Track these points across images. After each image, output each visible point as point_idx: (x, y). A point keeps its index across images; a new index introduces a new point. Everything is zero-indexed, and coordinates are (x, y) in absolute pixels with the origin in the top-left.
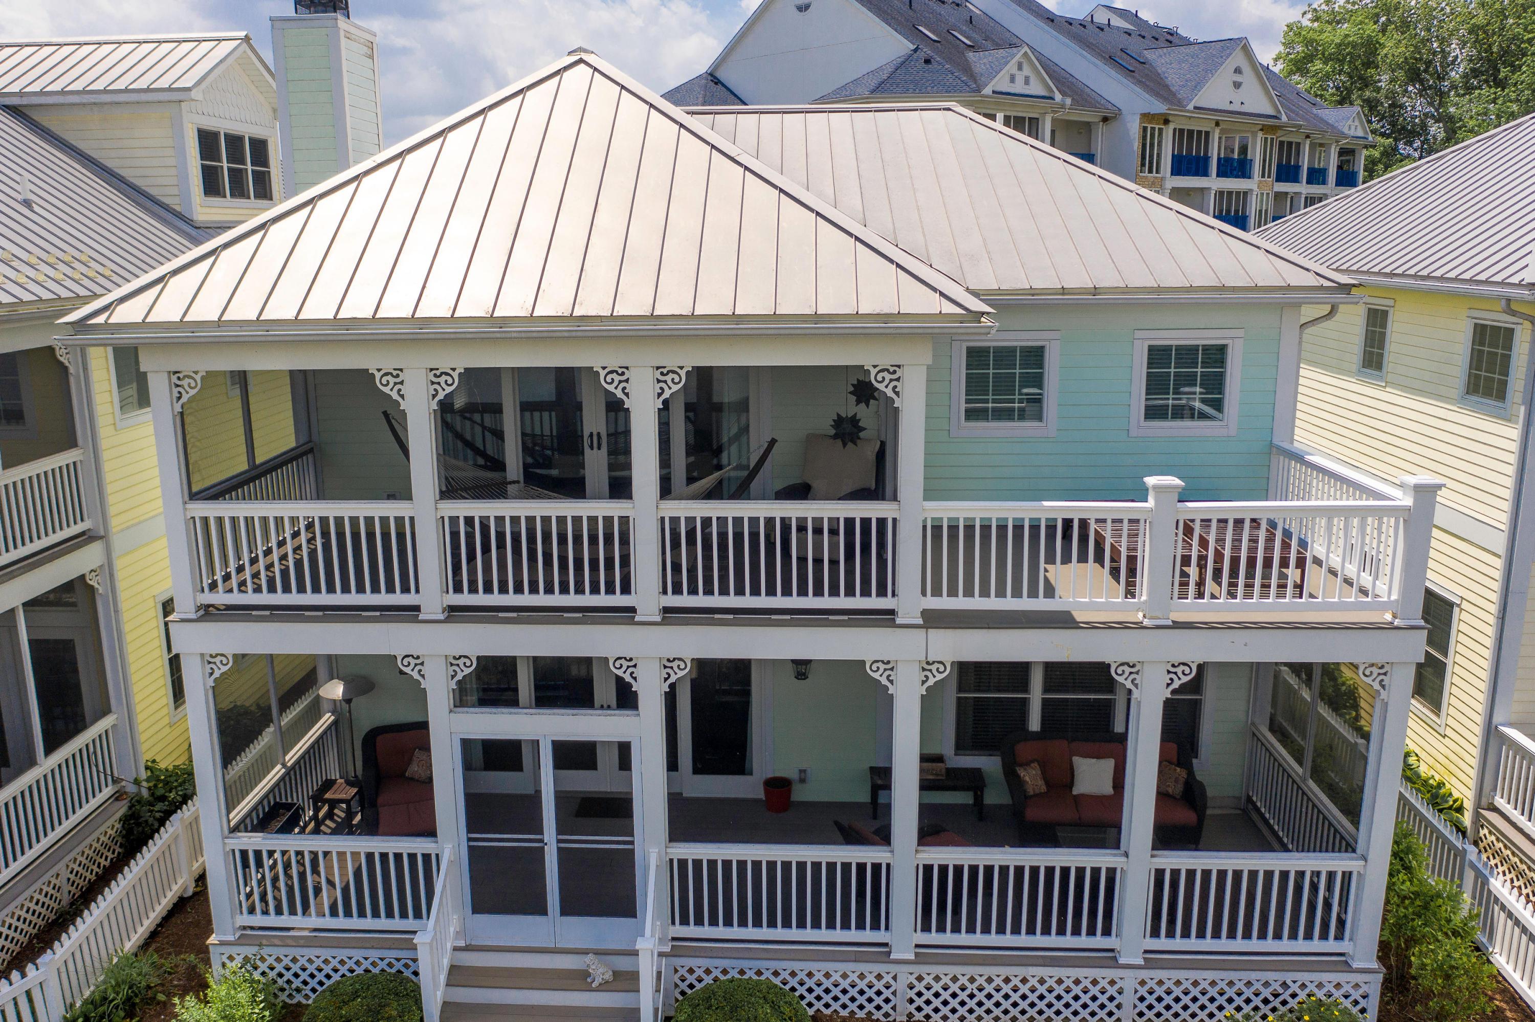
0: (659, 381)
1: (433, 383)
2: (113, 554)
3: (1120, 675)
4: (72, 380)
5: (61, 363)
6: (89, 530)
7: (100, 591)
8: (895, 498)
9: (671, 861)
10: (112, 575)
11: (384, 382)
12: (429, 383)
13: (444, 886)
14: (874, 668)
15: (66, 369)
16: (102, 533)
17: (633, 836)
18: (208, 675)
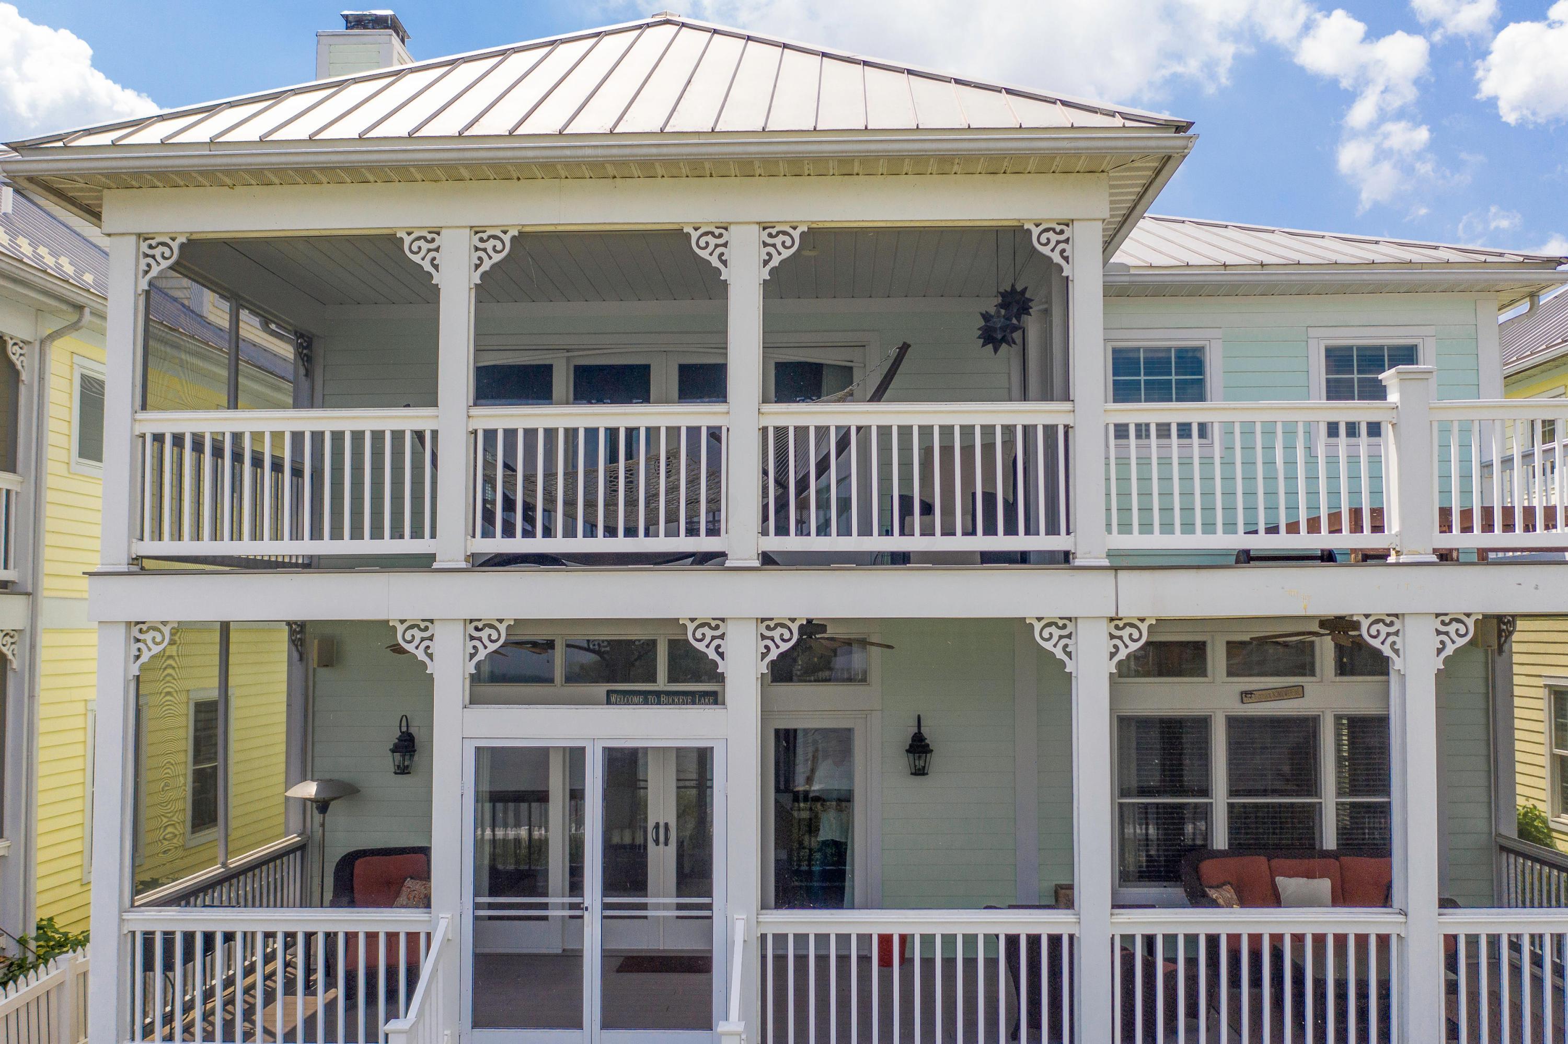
0: (765, 245)
1: (477, 249)
2: (39, 618)
3: (1375, 637)
4: (23, 389)
5: (12, 365)
6: (13, 582)
7: (15, 666)
8: (1066, 397)
9: (763, 937)
10: (33, 647)
11: (415, 248)
12: (473, 250)
13: (435, 970)
14: (1046, 635)
15: (17, 373)
16: (30, 590)
17: (710, 896)
18: (132, 659)
